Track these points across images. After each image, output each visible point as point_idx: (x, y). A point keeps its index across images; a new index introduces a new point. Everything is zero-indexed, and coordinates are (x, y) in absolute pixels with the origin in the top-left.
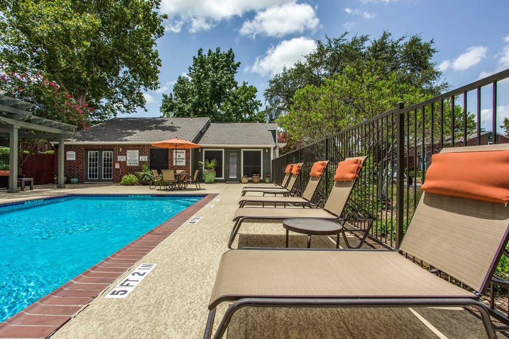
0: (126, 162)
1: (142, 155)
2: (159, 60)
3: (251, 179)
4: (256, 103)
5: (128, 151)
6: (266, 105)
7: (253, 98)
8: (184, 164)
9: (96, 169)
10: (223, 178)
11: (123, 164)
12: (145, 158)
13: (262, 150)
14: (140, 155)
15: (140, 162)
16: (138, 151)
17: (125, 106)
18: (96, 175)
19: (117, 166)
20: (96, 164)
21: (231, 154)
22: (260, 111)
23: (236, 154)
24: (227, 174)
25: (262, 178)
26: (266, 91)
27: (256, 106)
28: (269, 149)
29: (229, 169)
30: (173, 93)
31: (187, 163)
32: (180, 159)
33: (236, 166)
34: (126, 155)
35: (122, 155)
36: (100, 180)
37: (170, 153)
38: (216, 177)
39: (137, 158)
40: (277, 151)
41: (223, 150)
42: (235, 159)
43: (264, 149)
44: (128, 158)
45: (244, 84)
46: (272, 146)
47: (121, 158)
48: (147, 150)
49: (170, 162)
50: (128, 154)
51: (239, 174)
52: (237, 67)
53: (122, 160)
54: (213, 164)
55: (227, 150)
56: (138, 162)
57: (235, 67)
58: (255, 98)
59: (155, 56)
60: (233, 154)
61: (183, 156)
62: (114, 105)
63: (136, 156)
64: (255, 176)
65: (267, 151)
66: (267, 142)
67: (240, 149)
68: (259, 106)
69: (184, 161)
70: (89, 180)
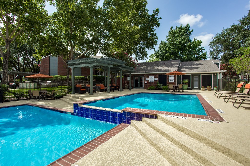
0: (149, 81)
1: (156, 78)
2: (157, 37)
3: (206, 88)
4: (201, 49)
5: (150, 76)
6: (210, 50)
7: (199, 46)
8: (173, 81)
9: (138, 84)
10: (191, 88)
11: (148, 81)
12: (156, 79)
13: (212, 74)
14: (154, 78)
15: (155, 81)
16: (154, 76)
17: (141, 58)
18: (138, 86)
19: (146, 82)
20: (138, 82)
21: (194, 76)
22: (203, 53)
23: (197, 76)
24: (193, 86)
25: (212, 88)
26: (210, 43)
27: (201, 51)
28: (217, 74)
29: (194, 84)
30: (159, 49)
31: (175, 81)
32: (172, 79)
33: (198, 82)
34: (149, 78)
35: (148, 78)
36: (139, 88)
37: (167, 77)
38: (188, 87)
39: (153, 79)
40: (221, 74)
41: (191, 75)
42: (197, 79)
43: (213, 74)
44: (150, 79)
45: (195, 40)
46: (219, 72)
47: (147, 79)
48: (158, 76)
49: (167, 80)
50: (150, 78)
51: (199, 86)
52: (192, 32)
53: (147, 80)
54: (187, 81)
55: (193, 75)
56: (154, 81)
57: (190, 33)
58: (200, 46)
59: (155, 35)
60: (196, 76)
61: (173, 78)
62: (137, 57)
63: (153, 78)
64: (208, 87)
65: (215, 75)
66: (215, 70)
67: (200, 74)
68: (203, 50)
69: (174, 80)
70: (135, 88)
